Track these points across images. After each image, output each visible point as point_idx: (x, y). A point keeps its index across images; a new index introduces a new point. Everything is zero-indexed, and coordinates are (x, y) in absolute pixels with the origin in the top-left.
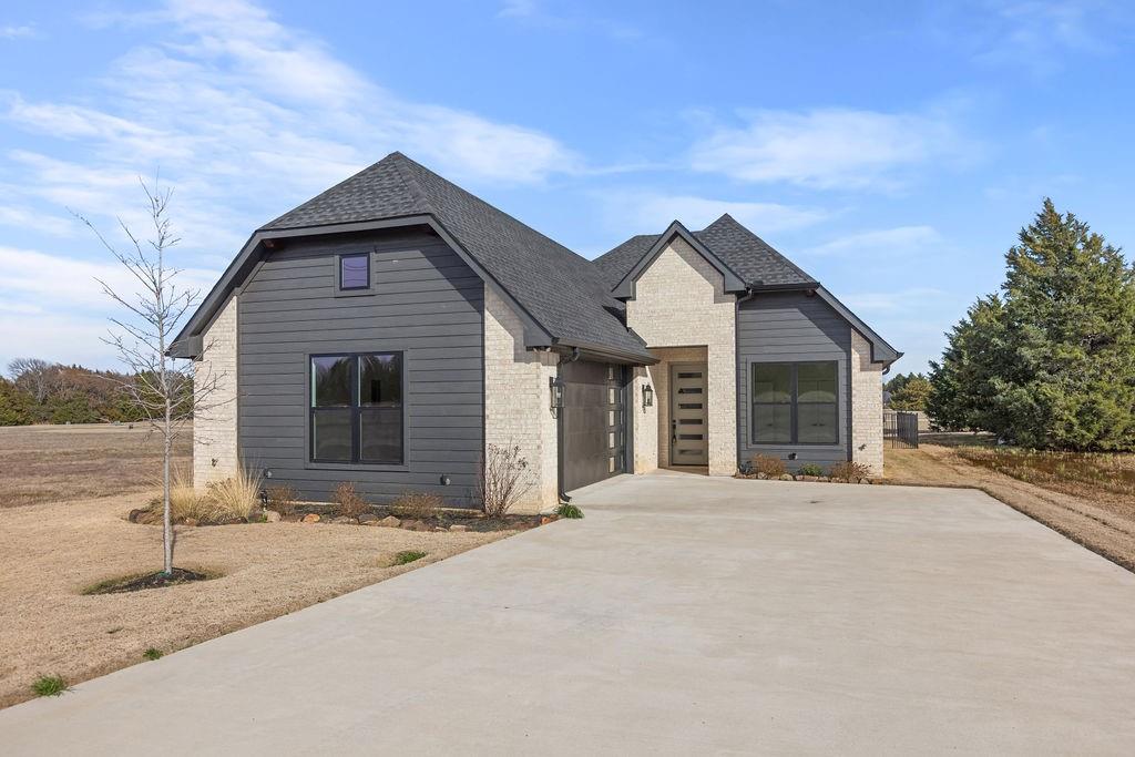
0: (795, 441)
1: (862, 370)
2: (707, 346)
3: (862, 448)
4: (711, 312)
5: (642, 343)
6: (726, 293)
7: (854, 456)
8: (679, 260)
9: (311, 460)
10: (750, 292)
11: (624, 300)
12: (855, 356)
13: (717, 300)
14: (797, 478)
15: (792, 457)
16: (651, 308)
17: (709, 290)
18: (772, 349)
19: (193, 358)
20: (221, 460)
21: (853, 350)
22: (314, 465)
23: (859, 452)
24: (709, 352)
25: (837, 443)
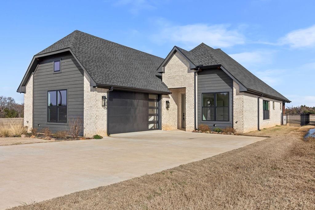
0: (215, 120)
1: (237, 95)
2: (185, 88)
3: (236, 123)
4: (187, 76)
5: (167, 87)
6: (191, 69)
7: (234, 125)
8: (177, 59)
9: (48, 121)
10: (199, 69)
11: (162, 73)
12: (235, 90)
13: (188, 72)
14: (211, 132)
15: (214, 125)
16: (169, 75)
17: (186, 68)
18: (209, 88)
19: (24, 92)
20: (29, 121)
21: (234, 88)
22: (48, 123)
23: (235, 124)
24: (186, 90)
25: (229, 121)
